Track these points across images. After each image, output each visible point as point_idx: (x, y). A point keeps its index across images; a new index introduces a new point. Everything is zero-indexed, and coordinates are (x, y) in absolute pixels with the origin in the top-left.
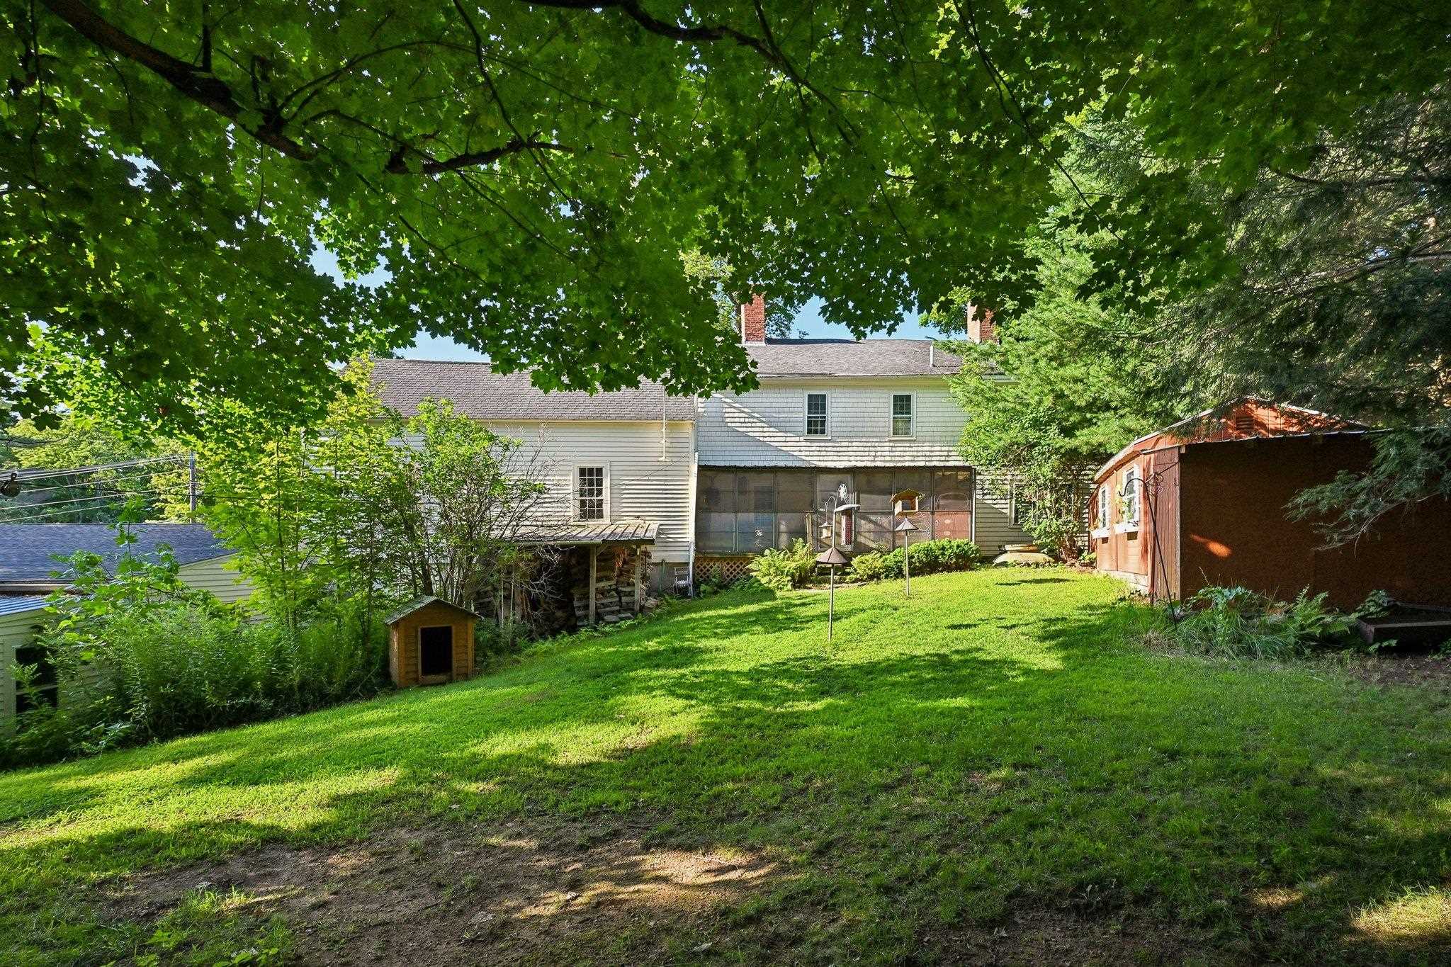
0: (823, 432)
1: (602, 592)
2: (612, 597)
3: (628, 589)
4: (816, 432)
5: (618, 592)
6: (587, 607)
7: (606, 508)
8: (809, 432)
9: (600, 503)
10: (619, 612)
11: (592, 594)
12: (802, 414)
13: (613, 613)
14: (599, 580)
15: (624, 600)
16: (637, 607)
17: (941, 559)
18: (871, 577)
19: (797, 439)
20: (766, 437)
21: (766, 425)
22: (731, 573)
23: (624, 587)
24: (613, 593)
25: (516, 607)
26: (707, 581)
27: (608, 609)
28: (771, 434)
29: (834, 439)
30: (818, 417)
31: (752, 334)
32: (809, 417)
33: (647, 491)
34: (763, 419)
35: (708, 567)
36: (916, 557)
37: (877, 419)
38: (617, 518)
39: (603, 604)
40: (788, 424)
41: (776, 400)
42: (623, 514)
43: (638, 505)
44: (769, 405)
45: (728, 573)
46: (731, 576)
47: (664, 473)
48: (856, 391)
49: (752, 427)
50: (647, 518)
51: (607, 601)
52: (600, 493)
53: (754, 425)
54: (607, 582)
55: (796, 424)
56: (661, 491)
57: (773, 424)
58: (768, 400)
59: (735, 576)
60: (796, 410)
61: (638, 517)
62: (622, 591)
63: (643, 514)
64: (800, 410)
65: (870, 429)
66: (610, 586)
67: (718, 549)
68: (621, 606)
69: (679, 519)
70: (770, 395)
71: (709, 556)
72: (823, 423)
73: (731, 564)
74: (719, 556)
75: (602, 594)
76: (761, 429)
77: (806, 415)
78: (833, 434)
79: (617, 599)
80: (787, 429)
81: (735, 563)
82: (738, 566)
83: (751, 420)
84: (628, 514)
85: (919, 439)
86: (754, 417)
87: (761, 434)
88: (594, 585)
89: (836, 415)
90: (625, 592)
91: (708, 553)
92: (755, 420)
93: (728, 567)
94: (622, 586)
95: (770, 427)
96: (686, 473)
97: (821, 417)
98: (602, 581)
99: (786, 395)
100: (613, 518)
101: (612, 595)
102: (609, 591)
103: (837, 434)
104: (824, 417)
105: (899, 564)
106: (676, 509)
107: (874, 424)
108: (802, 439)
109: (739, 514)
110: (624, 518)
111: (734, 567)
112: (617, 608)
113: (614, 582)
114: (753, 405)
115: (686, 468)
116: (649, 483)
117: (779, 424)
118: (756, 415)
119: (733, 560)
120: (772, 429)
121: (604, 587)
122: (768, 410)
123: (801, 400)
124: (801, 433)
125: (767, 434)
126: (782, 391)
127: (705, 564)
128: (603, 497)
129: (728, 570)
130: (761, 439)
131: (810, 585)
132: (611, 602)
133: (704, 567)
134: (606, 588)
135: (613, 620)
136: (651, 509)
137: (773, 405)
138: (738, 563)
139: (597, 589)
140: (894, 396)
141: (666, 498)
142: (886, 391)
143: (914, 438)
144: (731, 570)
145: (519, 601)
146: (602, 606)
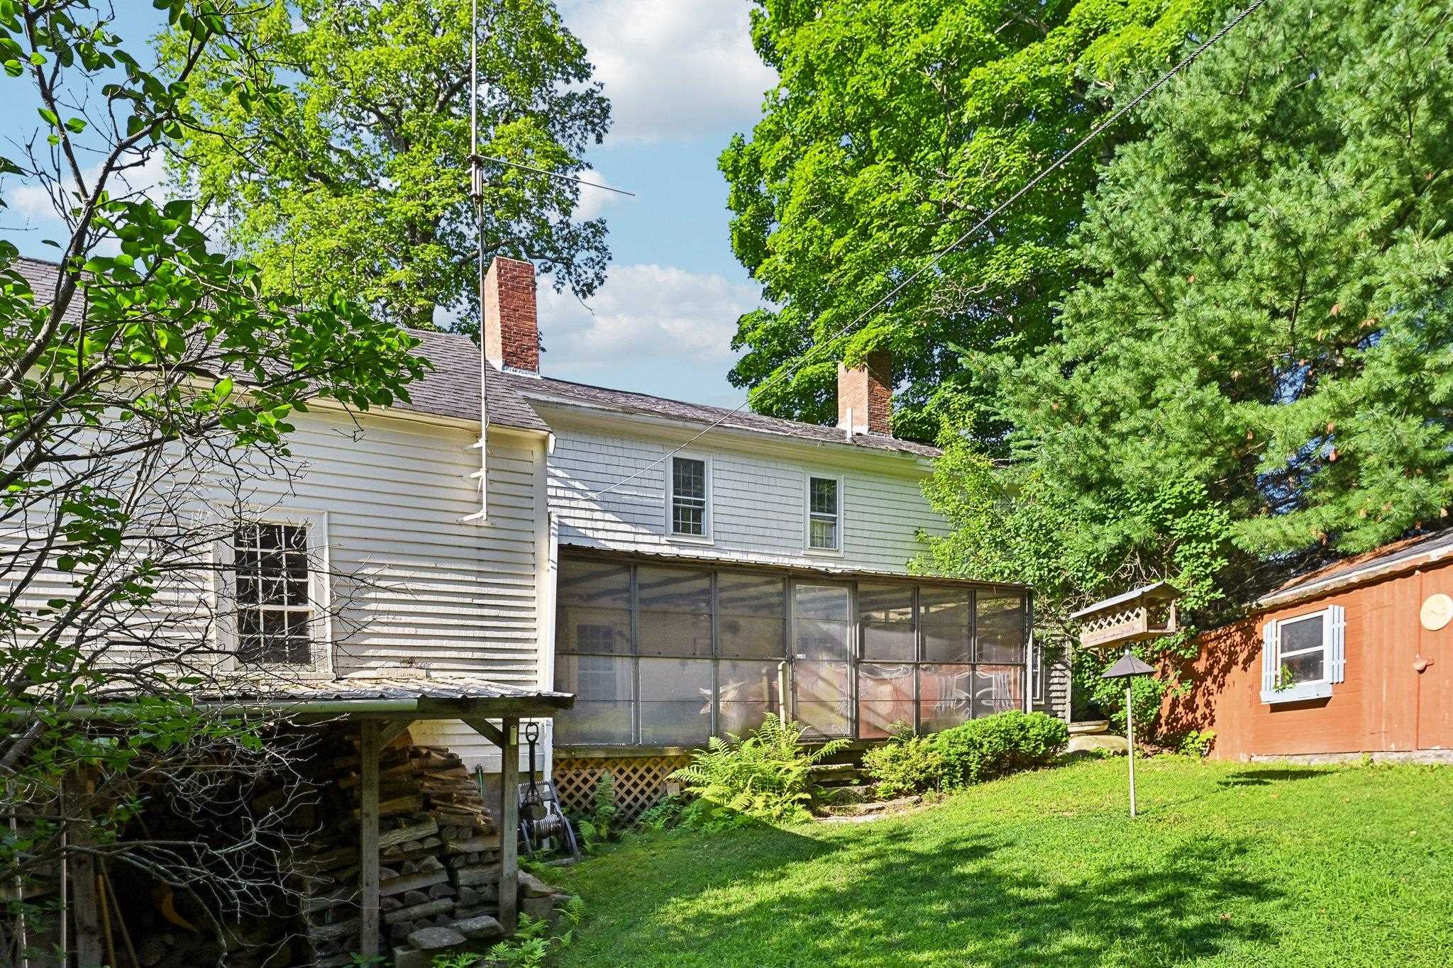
0: (698, 530)
1: (395, 863)
2: (431, 870)
3: (478, 846)
4: (686, 529)
5: (446, 857)
6: (349, 912)
7: (321, 631)
8: (676, 528)
9: (299, 621)
10: (451, 914)
11: (371, 867)
12: (664, 496)
13: (432, 919)
14: (389, 823)
15: (464, 876)
16: (508, 896)
17: (1024, 747)
18: (921, 787)
19: (656, 539)
20: (598, 530)
21: (596, 507)
22: (629, 792)
23: (465, 841)
24: (433, 860)
25: (81, 940)
26: (590, 812)
27: (417, 910)
28: (608, 526)
29: (719, 545)
30: (688, 502)
31: (515, 354)
32: (675, 501)
33: (432, 598)
34: (594, 495)
35: (578, 781)
36: (986, 746)
37: (784, 517)
38: (352, 662)
39: (400, 897)
40: (639, 510)
41: (615, 461)
42: (370, 652)
43: (412, 631)
44: (602, 469)
45: (622, 793)
46: (629, 800)
47: (474, 554)
48: (752, 462)
49: (570, 508)
50: (434, 665)
51: (411, 886)
52: (299, 594)
53: (573, 504)
54: (413, 829)
55: (652, 511)
56: (468, 600)
57: (612, 507)
58: (601, 459)
59: (649, 798)
60: (652, 484)
61: (411, 661)
62: (457, 854)
63: (425, 654)
64: (659, 484)
65: (775, 533)
66: (421, 840)
67: (596, 740)
68: (455, 898)
69: (514, 667)
70: (604, 449)
71: (581, 755)
72: (698, 515)
73: (628, 771)
74: (601, 755)
75: (397, 866)
76: (588, 515)
77: (671, 496)
78: (718, 536)
79: (444, 877)
80: (638, 519)
81: (635, 771)
82: (642, 778)
83: (569, 494)
84: (383, 653)
85: (848, 557)
86: (574, 489)
87: (589, 524)
88: (373, 842)
89: (722, 501)
90: (467, 854)
91: (579, 749)
92: (576, 495)
93: (621, 778)
94: (457, 839)
95: (605, 511)
96: (530, 559)
97: (696, 503)
98: (396, 826)
99: (634, 454)
100: (342, 662)
101: (430, 867)
102: (417, 857)
103: (724, 537)
104: (702, 503)
105: (963, 758)
106: (508, 645)
107: (783, 525)
108: (663, 540)
109: (642, 662)
110: (373, 664)
111: (635, 778)
112: (446, 903)
113: (433, 828)
114: (571, 464)
115: (530, 548)
116: (436, 576)
117: (622, 508)
118: (578, 485)
119: (629, 765)
120: (609, 516)
121: (400, 845)
122: (600, 478)
123: (661, 467)
124: (663, 530)
125: (600, 525)
126: (626, 444)
127: (585, 774)
128: (309, 607)
129: (621, 786)
130: (589, 533)
131: (827, 809)
132: (426, 890)
133: (570, 782)
134: (410, 847)
135: (446, 941)
136: (445, 643)
137: (611, 470)
138: (642, 771)
139: (381, 851)
140: (812, 479)
141: (482, 617)
142: (799, 469)
143: (841, 555)
144: (628, 785)
145: (90, 919)
146: (398, 904)
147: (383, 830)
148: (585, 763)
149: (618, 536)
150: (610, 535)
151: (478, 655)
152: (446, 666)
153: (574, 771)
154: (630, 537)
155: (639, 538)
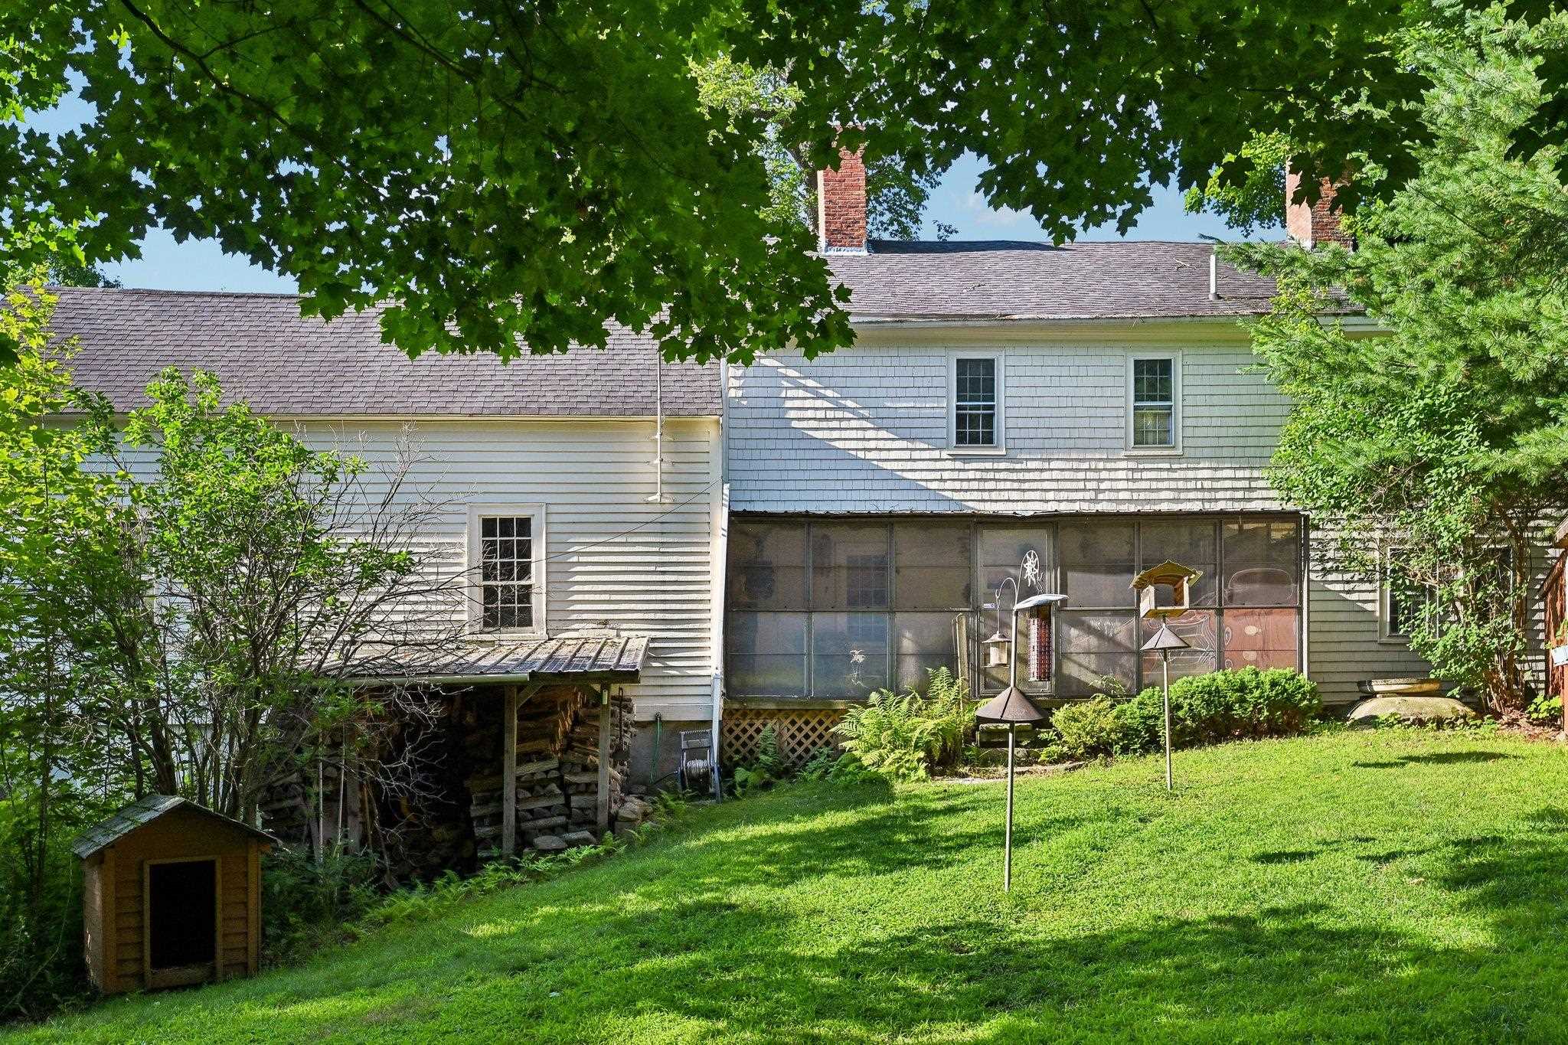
0: (989, 439)
1: (531, 786)
2: (551, 795)
3: (585, 778)
4: (974, 440)
5: (564, 786)
6: (497, 818)
7: (539, 604)
8: (961, 439)
9: (526, 594)
10: (565, 828)
11: (509, 791)
12: (945, 404)
13: (552, 830)
14: (524, 758)
15: (576, 801)
16: (602, 818)
17: (1237, 711)
18: (1092, 751)
19: (936, 454)
20: (870, 450)
21: (869, 425)
22: (800, 743)
23: (575, 774)
24: (554, 787)
25: (350, 819)
26: (749, 760)
27: (541, 822)
28: (881, 444)
29: (1012, 454)
30: (977, 408)
31: (839, 231)
32: (958, 408)
33: (623, 568)
34: (865, 413)
35: (751, 731)
36: (1186, 707)
37: (1099, 412)
38: (561, 625)
39: (531, 811)
40: (917, 423)
41: (890, 372)
42: (574, 617)
43: (606, 597)
44: (876, 382)
45: (793, 743)
46: (800, 750)
47: (658, 528)
48: (1056, 351)
49: (840, 429)
50: (624, 626)
51: (539, 804)
52: (525, 571)
53: (844, 424)
54: (541, 764)
55: (931, 423)
56: (652, 568)
57: (886, 423)
58: (874, 372)
59: (807, 750)
60: (932, 393)
61: (605, 623)
62: (571, 784)
63: (616, 616)
64: (941, 392)
65: (1086, 433)
66: (547, 772)
67: (769, 692)
68: (569, 816)
69: (691, 626)
70: (878, 361)
71: (753, 706)
72: (989, 420)
73: (800, 723)
74: (772, 706)
75: (531, 789)
76: (860, 434)
77: (954, 403)
78: (1011, 444)
79: (561, 800)
80: (914, 433)
81: (807, 723)
82: (814, 729)
83: (839, 414)
84: (585, 616)
85: (1189, 453)
86: (845, 408)
87: (861, 445)
88: (512, 771)
89: (1017, 402)
90: (578, 785)
91: (751, 700)
92: (848, 415)
93: (793, 729)
94: (571, 773)
95: (879, 429)
96: (706, 528)
97: (986, 408)
98: (530, 761)
99: (912, 361)
100: (554, 625)
101: (552, 791)
102: (544, 783)
103: (1019, 444)
104: (992, 407)
105: (1151, 722)
106: (685, 607)
107: (1096, 423)
108: (945, 454)
109: (814, 616)
110: (576, 626)
111: (807, 729)
112: (561, 820)
113: (554, 764)
114: (841, 382)
115: (705, 518)
116: (627, 549)
117: (898, 423)
118: (849, 403)
119: (800, 716)
120: (883, 434)
121: (533, 774)
122: (873, 393)
123: (943, 372)
124: (942, 443)
125: (872, 444)
126: (903, 352)
127: (745, 724)
128: (532, 581)
129: (793, 737)
130: (861, 454)
131: (965, 770)
132: (549, 808)
133: (744, 731)
134: (538, 777)
135: (554, 846)
136: (633, 606)
137: (886, 382)
138: (814, 723)
139: (518, 778)
140: (1136, 362)
141: (664, 583)
142: (1120, 352)
143: (1179, 452)
144: (800, 736)
145: (356, 806)
146: (529, 816)
147: (519, 763)
148: (758, 714)
149: (893, 455)
150: (884, 455)
151: (660, 616)
152: (633, 626)
153: (748, 721)
154: (906, 455)
155: (916, 455)
